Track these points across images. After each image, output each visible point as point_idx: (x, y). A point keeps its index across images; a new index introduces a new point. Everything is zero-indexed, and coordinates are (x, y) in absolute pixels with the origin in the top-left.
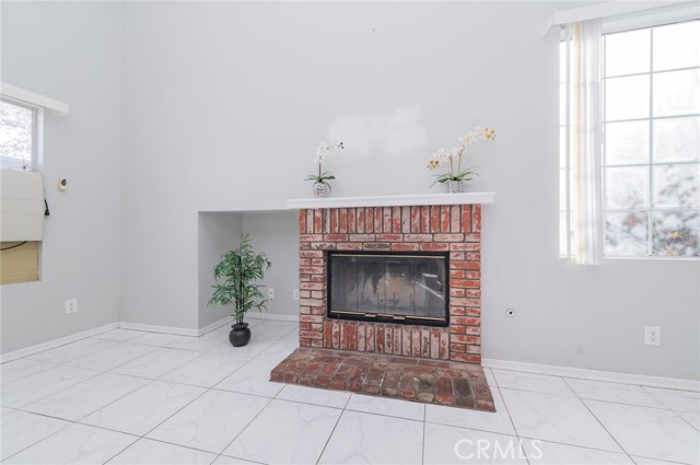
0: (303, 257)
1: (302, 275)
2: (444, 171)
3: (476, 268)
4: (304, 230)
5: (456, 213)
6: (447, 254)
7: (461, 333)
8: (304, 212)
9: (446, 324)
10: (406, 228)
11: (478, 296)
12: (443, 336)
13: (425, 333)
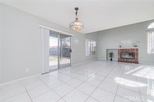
0: (118, 53)
1: (118, 54)
2: (134, 45)
3: (138, 54)
4: (118, 51)
5: (135, 49)
6: (134, 53)
7: (136, 59)
8: (118, 49)
9: (134, 59)
10: (130, 50)
11: (138, 56)
12: (134, 60)
13: (132, 60)
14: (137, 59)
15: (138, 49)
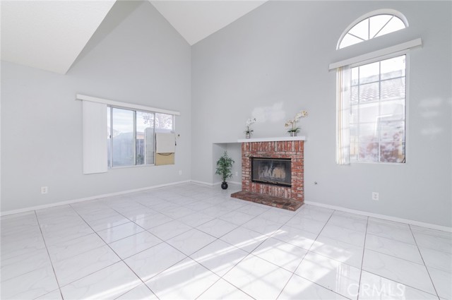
0: (243, 159)
1: (243, 166)
2: (290, 128)
3: (301, 165)
4: (243, 150)
5: (293, 143)
6: (290, 159)
7: (295, 189)
8: (243, 143)
9: (290, 186)
10: (276, 149)
12: (289, 190)
13: (283, 188)
14: (299, 186)
15: (303, 142)
